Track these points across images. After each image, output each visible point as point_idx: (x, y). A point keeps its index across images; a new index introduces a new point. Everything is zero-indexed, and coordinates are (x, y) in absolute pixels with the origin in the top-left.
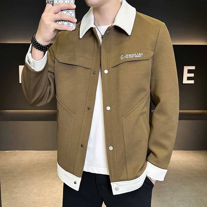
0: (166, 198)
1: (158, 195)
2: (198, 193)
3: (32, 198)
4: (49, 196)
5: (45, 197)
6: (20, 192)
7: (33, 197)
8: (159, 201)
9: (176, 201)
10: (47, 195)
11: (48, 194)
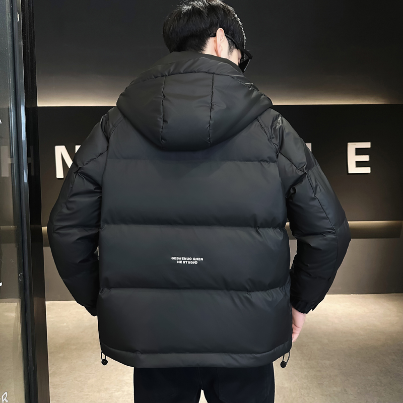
0: (335, 389)
1: (319, 384)
2: (391, 378)
3: (87, 395)
4: (118, 391)
5: (111, 392)
6: (63, 383)
7: (89, 394)
8: (322, 395)
9: (352, 393)
10: (114, 389)
11: (115, 387)
